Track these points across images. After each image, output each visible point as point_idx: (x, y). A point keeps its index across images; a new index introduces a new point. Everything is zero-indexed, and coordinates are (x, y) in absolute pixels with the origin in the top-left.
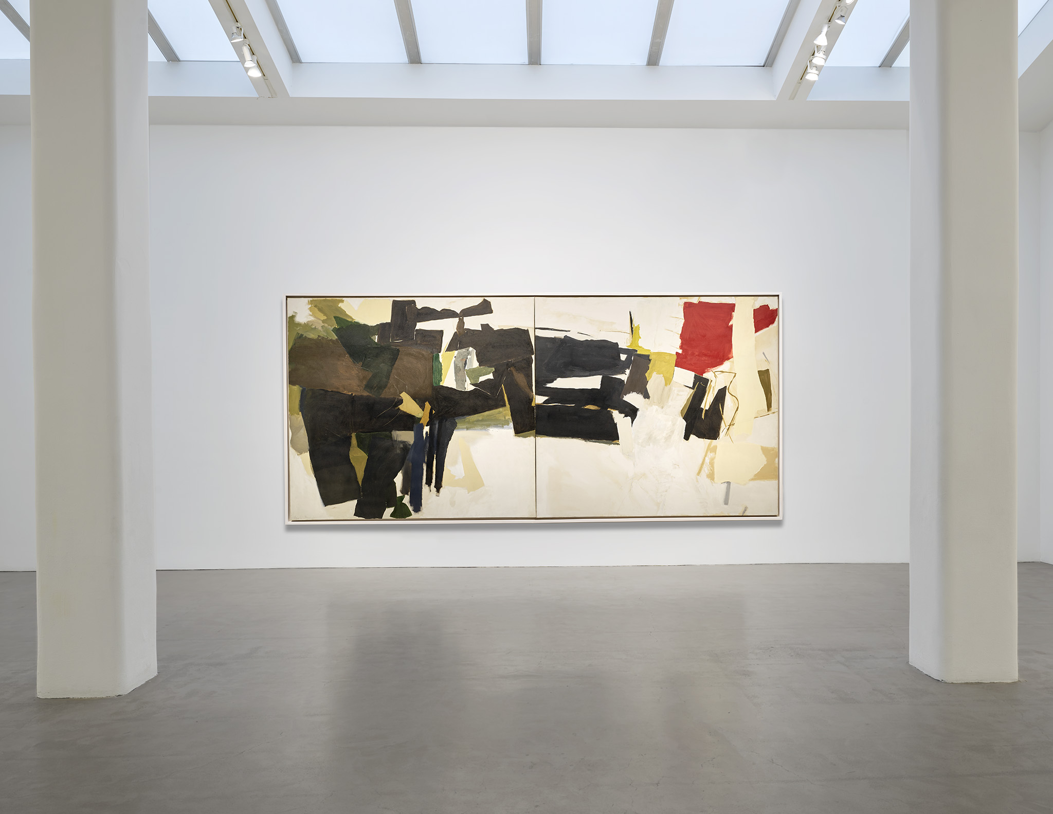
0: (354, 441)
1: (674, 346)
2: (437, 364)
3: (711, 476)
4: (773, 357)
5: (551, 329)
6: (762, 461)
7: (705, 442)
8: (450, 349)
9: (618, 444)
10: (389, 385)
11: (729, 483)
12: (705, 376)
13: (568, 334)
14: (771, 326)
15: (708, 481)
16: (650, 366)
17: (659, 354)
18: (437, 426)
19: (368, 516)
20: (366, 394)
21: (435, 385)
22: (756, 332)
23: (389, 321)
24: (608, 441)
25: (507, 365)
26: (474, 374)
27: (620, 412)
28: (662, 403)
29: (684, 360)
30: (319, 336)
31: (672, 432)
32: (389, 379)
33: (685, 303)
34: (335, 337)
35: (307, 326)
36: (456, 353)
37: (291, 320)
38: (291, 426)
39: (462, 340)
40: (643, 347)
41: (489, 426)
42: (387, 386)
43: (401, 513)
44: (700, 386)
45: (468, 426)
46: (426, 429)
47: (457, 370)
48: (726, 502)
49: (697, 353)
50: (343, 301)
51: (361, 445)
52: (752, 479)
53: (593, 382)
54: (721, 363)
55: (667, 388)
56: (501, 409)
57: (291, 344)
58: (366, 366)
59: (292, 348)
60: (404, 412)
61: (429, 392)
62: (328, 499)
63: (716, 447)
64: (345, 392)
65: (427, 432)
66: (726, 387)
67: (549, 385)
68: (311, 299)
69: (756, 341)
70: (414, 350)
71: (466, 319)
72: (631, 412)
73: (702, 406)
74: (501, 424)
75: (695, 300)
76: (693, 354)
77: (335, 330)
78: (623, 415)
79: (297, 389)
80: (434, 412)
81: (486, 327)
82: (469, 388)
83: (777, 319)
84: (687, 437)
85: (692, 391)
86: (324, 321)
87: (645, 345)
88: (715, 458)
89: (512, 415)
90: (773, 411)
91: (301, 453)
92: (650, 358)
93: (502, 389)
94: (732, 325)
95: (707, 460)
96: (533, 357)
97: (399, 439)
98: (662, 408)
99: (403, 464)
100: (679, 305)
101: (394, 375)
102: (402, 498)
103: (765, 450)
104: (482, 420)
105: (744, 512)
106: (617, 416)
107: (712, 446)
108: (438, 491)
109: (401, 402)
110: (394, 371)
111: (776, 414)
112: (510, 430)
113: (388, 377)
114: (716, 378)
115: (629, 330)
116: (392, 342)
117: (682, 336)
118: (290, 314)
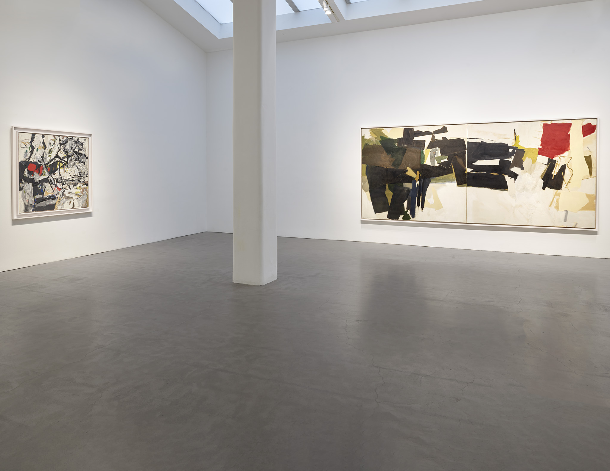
0: (387, 187)
1: (537, 144)
2: (422, 155)
3: (557, 207)
4: (593, 149)
5: (475, 139)
6: (586, 201)
7: (553, 191)
8: (428, 148)
9: (508, 191)
10: (402, 164)
11: (567, 211)
12: (554, 159)
13: (483, 141)
14: (592, 134)
15: (555, 210)
16: (525, 154)
17: (529, 149)
18: (422, 181)
19: (393, 219)
20: (392, 167)
21: (421, 164)
22: (583, 137)
23: (402, 137)
24: (503, 189)
25: (454, 155)
26: (439, 159)
27: (509, 176)
28: (531, 172)
29: (543, 151)
30: (374, 144)
31: (536, 186)
32: (402, 161)
33: (544, 124)
34: (380, 144)
35: (369, 140)
36: (431, 150)
37: (363, 138)
38: (362, 180)
39: (434, 144)
40: (521, 145)
41: (445, 181)
42: (401, 164)
43: (406, 218)
44: (552, 164)
45: (436, 181)
46: (418, 183)
47: (431, 157)
48: (565, 220)
49: (550, 148)
50: (383, 129)
51: (390, 189)
52: (580, 210)
53: (496, 162)
54: (563, 152)
55: (533, 165)
56: (451, 174)
57: (363, 148)
58: (392, 156)
59: (363, 149)
60: (408, 175)
61: (419, 167)
62: (377, 211)
63: (559, 194)
64: (384, 167)
65: (418, 184)
66: (566, 164)
67: (473, 164)
68: (371, 129)
69: (583, 141)
70: (413, 149)
71: (435, 135)
72: (515, 176)
73: (552, 173)
74: (451, 181)
75: (549, 123)
76: (548, 148)
77: (380, 142)
78: (510, 177)
79: (365, 165)
80: (421, 175)
81: (444, 138)
82: (437, 165)
83: (596, 130)
84: (544, 188)
85: (547, 166)
86: (376, 138)
87: (522, 144)
88: (559, 199)
89: (456, 177)
90: (593, 176)
91: (366, 192)
92: (525, 151)
93: (451, 165)
94: (570, 134)
95: (555, 200)
96: (466, 151)
97: (406, 187)
98: (531, 174)
99: (407, 197)
100: (540, 125)
101: (404, 160)
102: (407, 212)
103: (588, 196)
104: (442, 179)
105: (575, 226)
106: (507, 178)
107: (558, 193)
108: (422, 209)
109: (407, 171)
110: (404, 158)
111: (595, 178)
112: (455, 184)
113: (402, 160)
114: (560, 160)
115: (514, 138)
116: (404, 146)
117: (542, 140)
118: (362, 136)
